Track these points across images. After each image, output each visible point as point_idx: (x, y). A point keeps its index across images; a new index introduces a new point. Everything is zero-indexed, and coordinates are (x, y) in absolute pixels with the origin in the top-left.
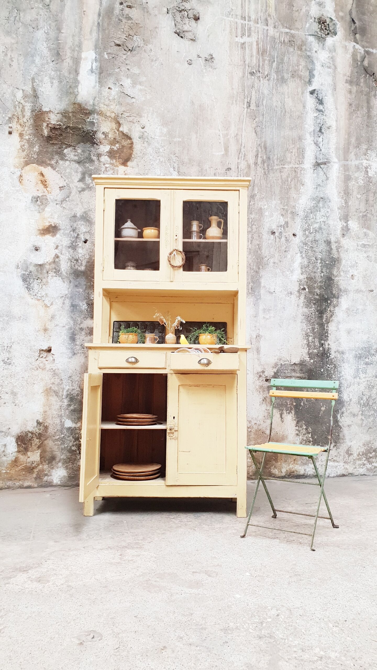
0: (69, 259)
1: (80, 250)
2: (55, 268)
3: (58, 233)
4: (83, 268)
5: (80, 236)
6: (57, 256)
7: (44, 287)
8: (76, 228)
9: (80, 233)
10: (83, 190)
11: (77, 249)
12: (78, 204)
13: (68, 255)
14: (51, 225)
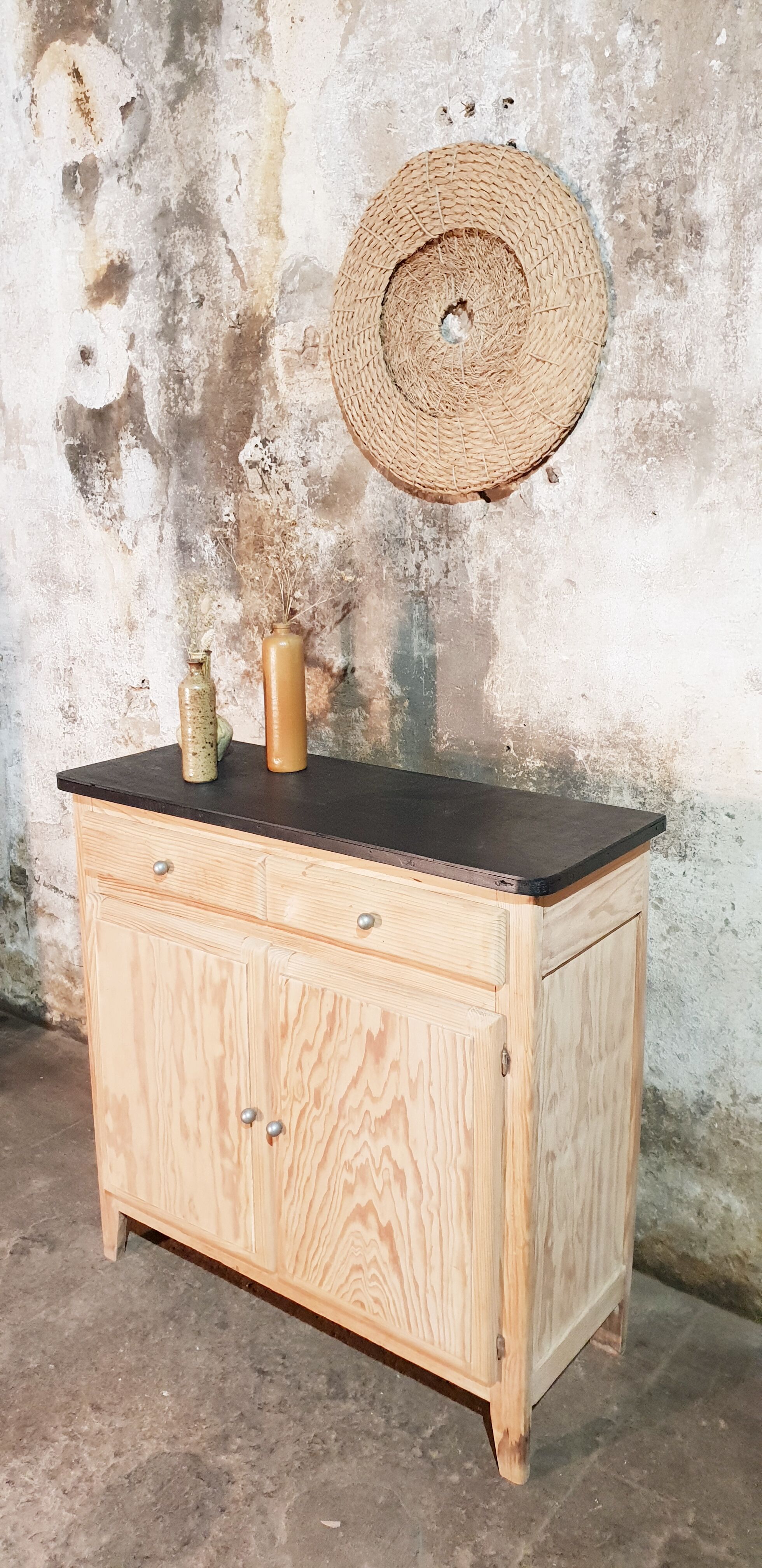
0: (162, 379)
1: (187, 343)
2: (132, 418)
3: (130, 287)
4: (195, 409)
5: (181, 287)
6: (133, 377)
7: (114, 486)
8: (170, 255)
9: (181, 274)
10: (181, 92)
11: (179, 340)
12: (170, 161)
13: (157, 365)
14: (112, 261)
